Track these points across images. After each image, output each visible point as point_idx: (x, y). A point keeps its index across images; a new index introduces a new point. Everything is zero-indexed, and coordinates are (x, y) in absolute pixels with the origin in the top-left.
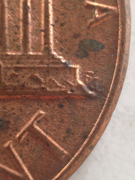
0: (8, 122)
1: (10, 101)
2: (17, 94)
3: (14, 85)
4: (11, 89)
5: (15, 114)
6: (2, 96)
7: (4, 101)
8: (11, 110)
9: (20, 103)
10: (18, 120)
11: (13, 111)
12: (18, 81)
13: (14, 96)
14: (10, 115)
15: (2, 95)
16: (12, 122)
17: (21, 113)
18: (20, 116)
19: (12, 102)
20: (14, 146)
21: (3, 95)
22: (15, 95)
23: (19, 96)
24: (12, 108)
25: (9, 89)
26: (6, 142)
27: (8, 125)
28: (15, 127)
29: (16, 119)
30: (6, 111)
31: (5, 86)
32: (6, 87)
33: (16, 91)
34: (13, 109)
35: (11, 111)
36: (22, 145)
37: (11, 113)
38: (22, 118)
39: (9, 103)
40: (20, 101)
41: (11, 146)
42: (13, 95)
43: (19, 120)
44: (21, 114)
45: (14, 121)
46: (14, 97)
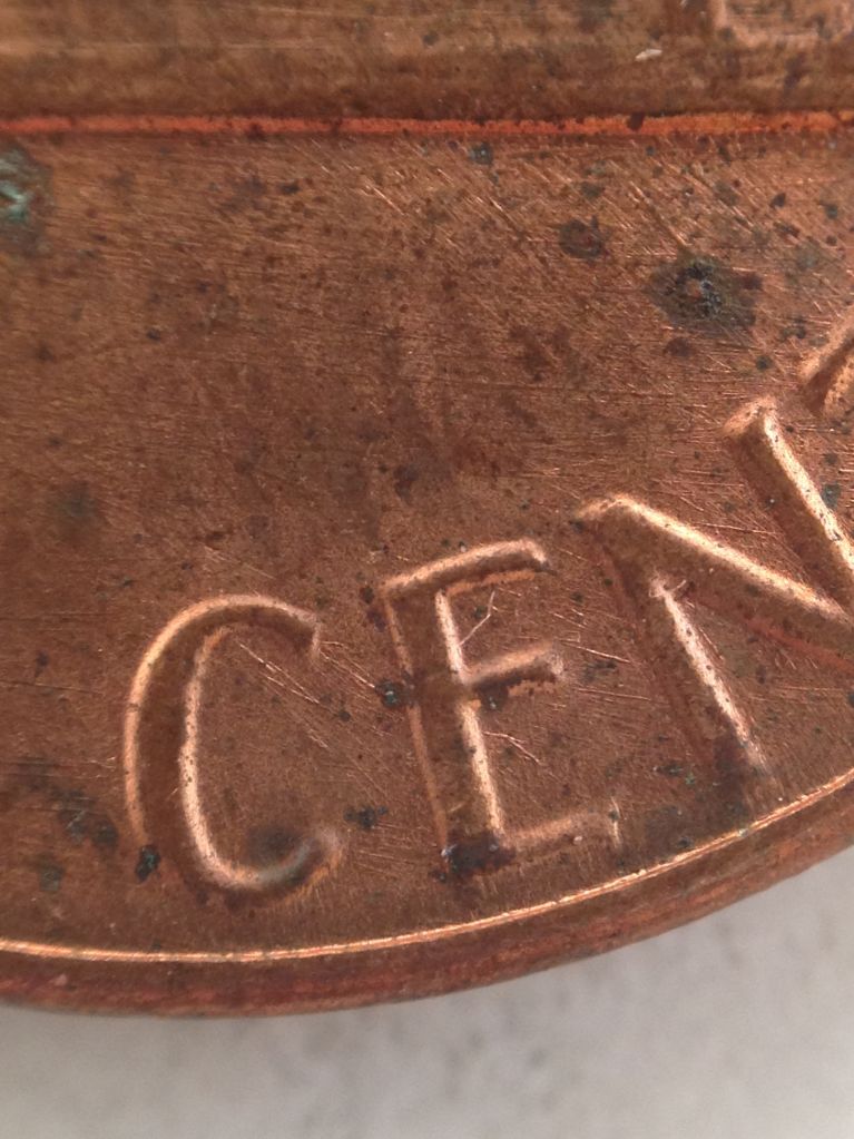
0: (751, 282)
1: (763, 150)
2: (808, 104)
3: (789, 46)
4: (771, 69)
5: (796, 233)
6: (714, 115)
7: (723, 153)
8: (767, 209)
9: (824, 162)
10: (808, 270)
11: (784, 213)
12: (820, 21)
13: (788, 118)
14: (761, 241)
15: (712, 110)
16: (775, 283)
17: (829, 230)
18: (825, 246)
19: (775, 158)
20: (788, 430)
21: (724, 109)
22: (796, 111)
23: (821, 119)
24: (774, 193)
25: (760, 73)
26: (735, 404)
27: (747, 302)
28: (794, 315)
29: (801, 266)
30: (738, 211)
31: (738, 52)
32: (743, 60)
33: (806, 82)
34: (781, 200)
35: (767, 216)
36: (836, 424)
37: (769, 224)
38: (836, 260)
39: (754, 161)
40: (827, 147)
41: (771, 430)
42: (782, 109)
43: (821, 268)
44: (832, 234)
45: (789, 276)
46: (785, 126)
